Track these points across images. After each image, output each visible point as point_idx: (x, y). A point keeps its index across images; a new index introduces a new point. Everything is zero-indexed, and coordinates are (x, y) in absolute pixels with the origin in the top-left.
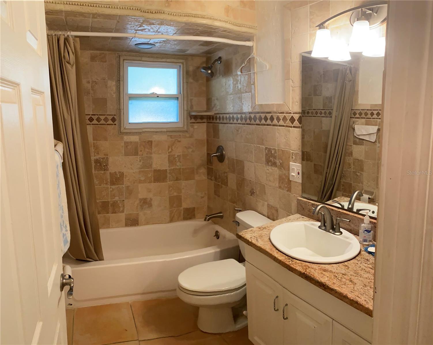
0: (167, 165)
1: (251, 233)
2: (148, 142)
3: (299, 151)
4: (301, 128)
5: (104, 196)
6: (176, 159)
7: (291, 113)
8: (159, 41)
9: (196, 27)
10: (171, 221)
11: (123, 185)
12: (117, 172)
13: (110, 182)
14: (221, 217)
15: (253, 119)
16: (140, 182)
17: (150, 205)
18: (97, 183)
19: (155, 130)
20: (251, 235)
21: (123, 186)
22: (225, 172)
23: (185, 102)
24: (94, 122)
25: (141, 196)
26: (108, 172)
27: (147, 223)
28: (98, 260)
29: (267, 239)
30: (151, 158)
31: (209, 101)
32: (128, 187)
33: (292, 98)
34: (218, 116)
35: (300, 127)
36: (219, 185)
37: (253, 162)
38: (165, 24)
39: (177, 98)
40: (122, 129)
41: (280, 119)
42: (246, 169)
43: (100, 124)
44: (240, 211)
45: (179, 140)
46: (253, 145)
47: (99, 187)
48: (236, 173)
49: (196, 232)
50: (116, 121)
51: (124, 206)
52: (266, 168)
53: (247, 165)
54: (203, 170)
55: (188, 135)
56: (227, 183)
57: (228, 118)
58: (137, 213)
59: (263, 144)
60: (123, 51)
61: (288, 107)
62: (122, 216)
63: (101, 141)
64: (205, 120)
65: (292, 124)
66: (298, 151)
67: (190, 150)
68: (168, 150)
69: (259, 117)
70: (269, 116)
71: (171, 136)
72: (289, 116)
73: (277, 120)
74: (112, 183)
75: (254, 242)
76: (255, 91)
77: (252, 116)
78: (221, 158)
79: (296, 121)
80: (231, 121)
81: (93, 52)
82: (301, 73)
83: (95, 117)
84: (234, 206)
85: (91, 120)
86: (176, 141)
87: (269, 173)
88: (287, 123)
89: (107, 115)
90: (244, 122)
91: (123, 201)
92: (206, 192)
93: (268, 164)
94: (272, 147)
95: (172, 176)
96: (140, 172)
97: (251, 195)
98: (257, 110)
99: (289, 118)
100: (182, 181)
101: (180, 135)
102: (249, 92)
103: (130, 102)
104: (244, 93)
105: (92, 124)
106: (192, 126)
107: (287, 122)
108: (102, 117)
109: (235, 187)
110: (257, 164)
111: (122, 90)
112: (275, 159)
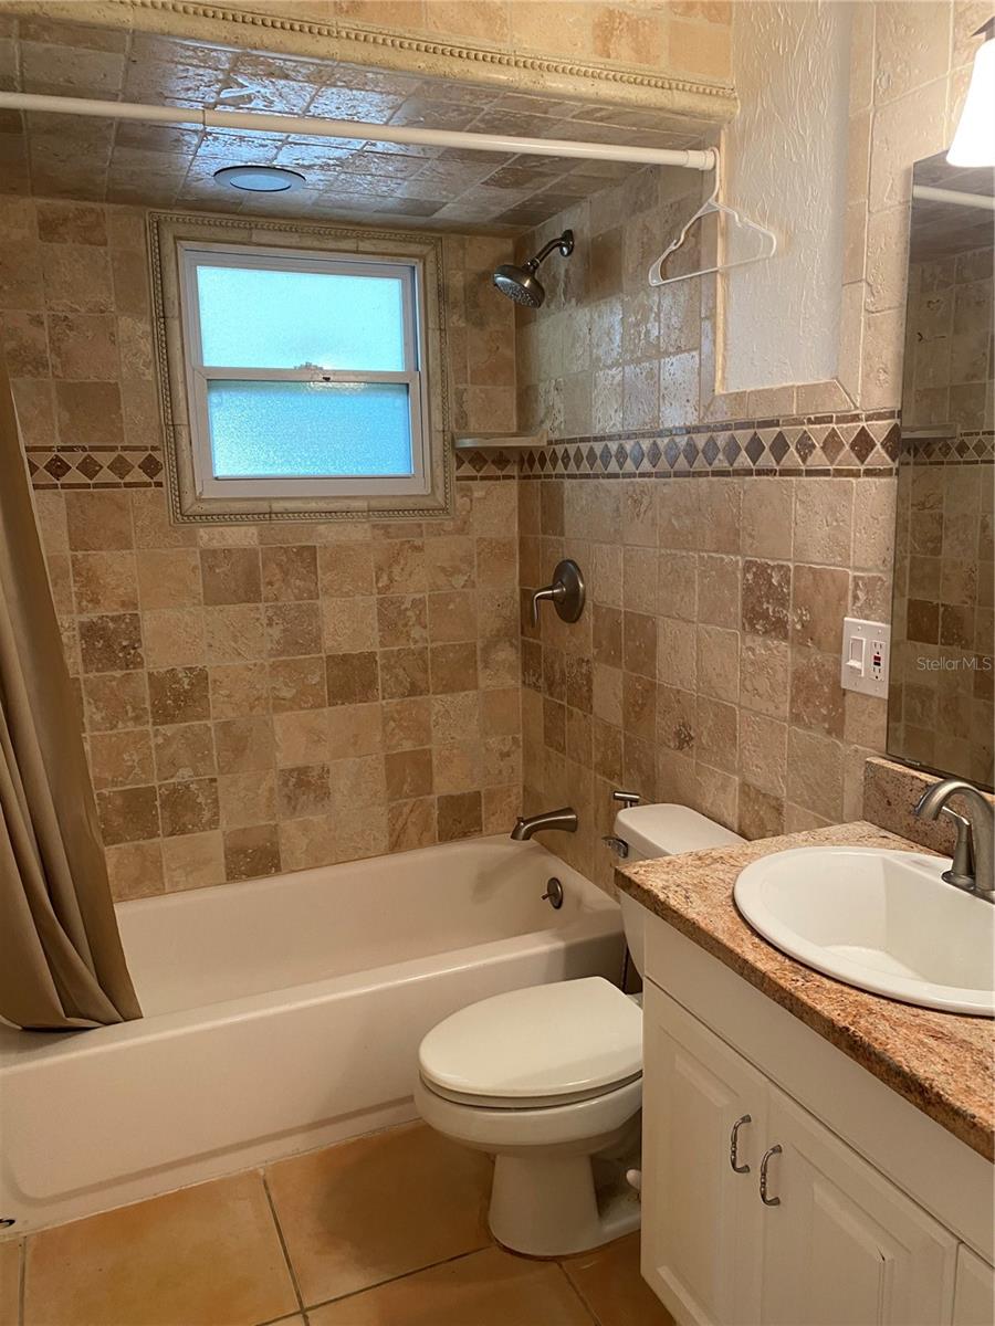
0: (376, 636)
1: (668, 873)
2: (297, 554)
3: (882, 568)
4: (897, 474)
5: (133, 767)
6: (409, 613)
7: (857, 415)
8: (319, 162)
9: (468, 97)
10: (396, 846)
11: (207, 717)
12: (179, 669)
13: (152, 712)
14: (571, 827)
15: (703, 452)
16: (279, 705)
17: (323, 793)
18: (98, 717)
19: (323, 505)
20: (665, 877)
21: (205, 725)
22: (583, 661)
23: (436, 401)
24: (74, 476)
25: (284, 760)
26: (143, 672)
27: (316, 863)
28: (121, 1019)
29: (723, 896)
30: (314, 613)
31: (526, 398)
32: (226, 727)
33: (868, 357)
34: (560, 450)
35: (894, 471)
36: (561, 706)
37: (693, 622)
38: (339, 79)
39: (404, 387)
40: (188, 500)
41: (814, 446)
42: (662, 647)
43: (96, 486)
44: (634, 802)
45: (418, 542)
46: (696, 556)
47: (110, 732)
48: (624, 666)
49: (484, 883)
50: (163, 471)
51: (216, 801)
52: (744, 642)
53: (667, 630)
54: (507, 655)
55: (449, 525)
56: (590, 699)
57: (601, 456)
58: (272, 822)
59: (737, 552)
60: (168, 204)
61: (848, 395)
62: (213, 842)
63: (104, 553)
64: (513, 470)
65: (862, 462)
66: (881, 572)
67: (459, 581)
68: (377, 582)
69: (728, 444)
70: (767, 436)
71: (386, 528)
72: (848, 433)
73: (798, 451)
74: (163, 715)
75: (675, 902)
76: (714, 342)
77: (701, 440)
78: (570, 607)
79: (879, 446)
80: (613, 467)
81: (48, 204)
82: (906, 248)
83: (73, 459)
84: (612, 787)
85: (58, 468)
86: (407, 546)
87: (752, 663)
88: (839, 458)
89: (125, 449)
90: (663, 464)
91: (214, 780)
92: (520, 736)
93: (753, 626)
94: (772, 559)
95: (393, 679)
96: (274, 667)
97: (680, 748)
98: (720, 418)
99: (847, 441)
100: (430, 696)
101: (420, 526)
102: (690, 350)
103: (214, 398)
104: (669, 354)
105: (63, 486)
106: (467, 492)
107: (842, 454)
108: (105, 459)
109: (617, 719)
110: (709, 627)
111: (179, 353)
112: (783, 605)
